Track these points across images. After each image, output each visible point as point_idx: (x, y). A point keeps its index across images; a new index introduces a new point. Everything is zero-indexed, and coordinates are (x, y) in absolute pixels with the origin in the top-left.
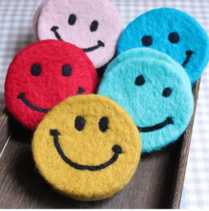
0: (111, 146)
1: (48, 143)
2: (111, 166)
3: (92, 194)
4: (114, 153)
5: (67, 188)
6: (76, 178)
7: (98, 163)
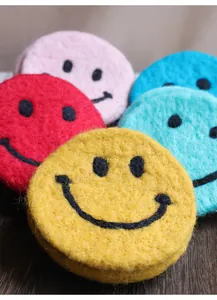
0: (152, 196)
1: (53, 194)
2: (157, 223)
3: (134, 263)
4: (158, 205)
5: (92, 256)
6: (105, 241)
7: (136, 219)
